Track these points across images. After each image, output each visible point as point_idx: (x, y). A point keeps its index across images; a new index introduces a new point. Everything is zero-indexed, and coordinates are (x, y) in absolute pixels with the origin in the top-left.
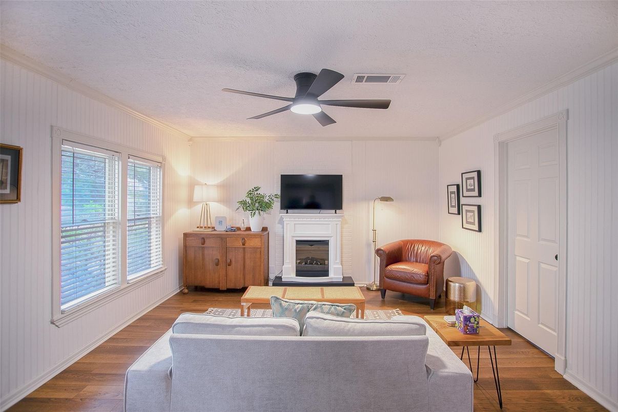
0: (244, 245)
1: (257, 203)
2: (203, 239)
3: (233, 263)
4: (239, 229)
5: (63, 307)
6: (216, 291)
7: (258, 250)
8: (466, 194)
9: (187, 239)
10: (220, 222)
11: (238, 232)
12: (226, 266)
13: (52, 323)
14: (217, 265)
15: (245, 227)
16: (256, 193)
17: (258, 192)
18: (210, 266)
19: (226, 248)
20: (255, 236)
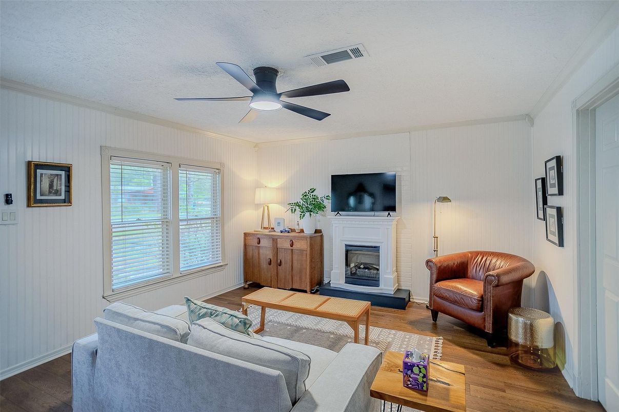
0: (292, 246)
1: (311, 205)
2: (259, 238)
3: (283, 263)
4: (293, 230)
5: (114, 287)
7: (305, 252)
8: (550, 191)
9: (247, 238)
10: (280, 223)
11: (291, 234)
12: (277, 266)
13: (103, 298)
14: (270, 264)
15: (300, 228)
16: (312, 194)
17: (314, 194)
19: (277, 248)
20: (306, 238)
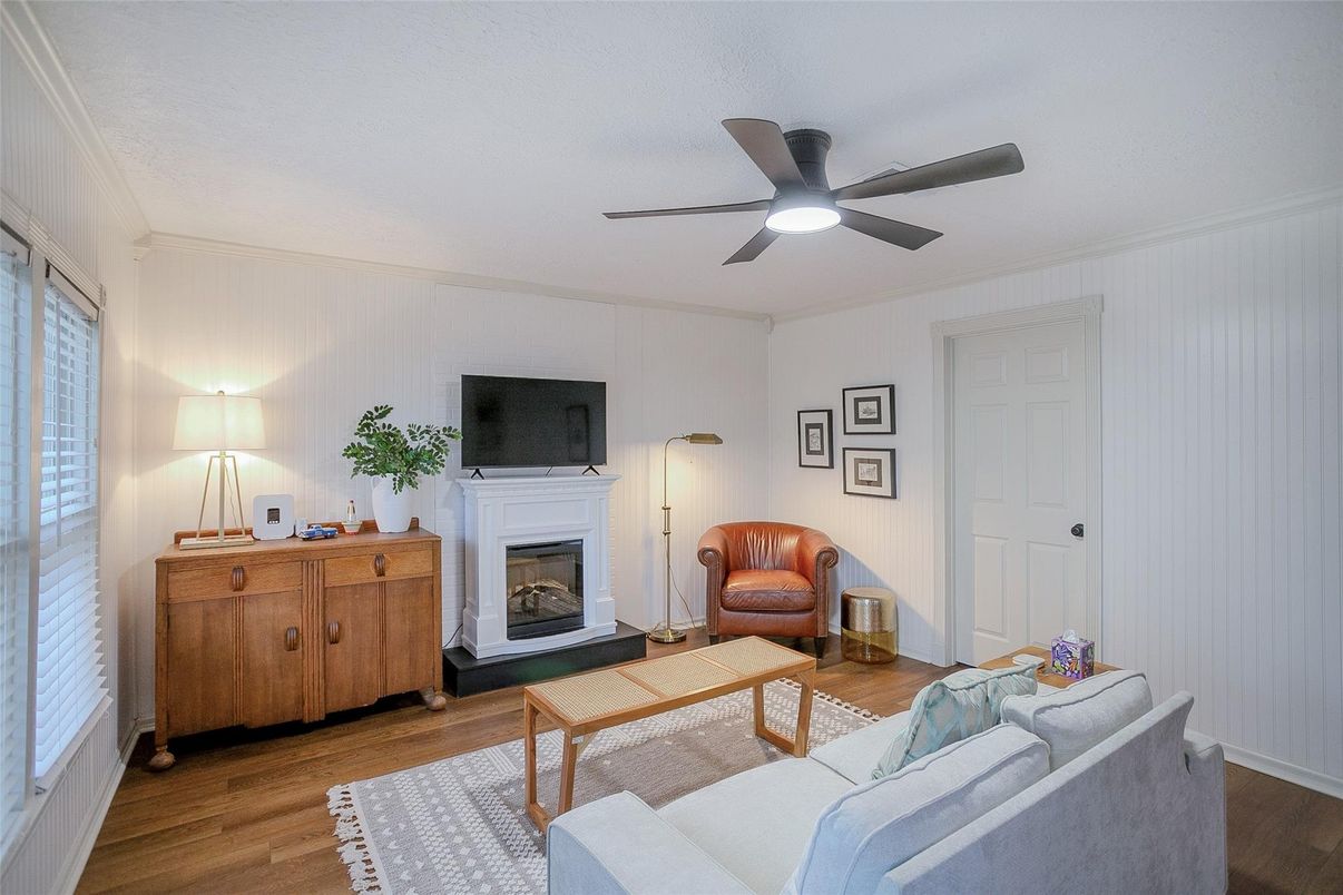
0: (381, 573)
2: (238, 572)
3: (348, 633)
4: (339, 529)
6: (293, 728)
8: (852, 427)
9: (172, 577)
10: (274, 515)
11: (339, 541)
12: (325, 646)
14: (293, 646)
16: (381, 422)
17: (386, 420)
18: (265, 653)
19: (325, 589)
20: (396, 546)
